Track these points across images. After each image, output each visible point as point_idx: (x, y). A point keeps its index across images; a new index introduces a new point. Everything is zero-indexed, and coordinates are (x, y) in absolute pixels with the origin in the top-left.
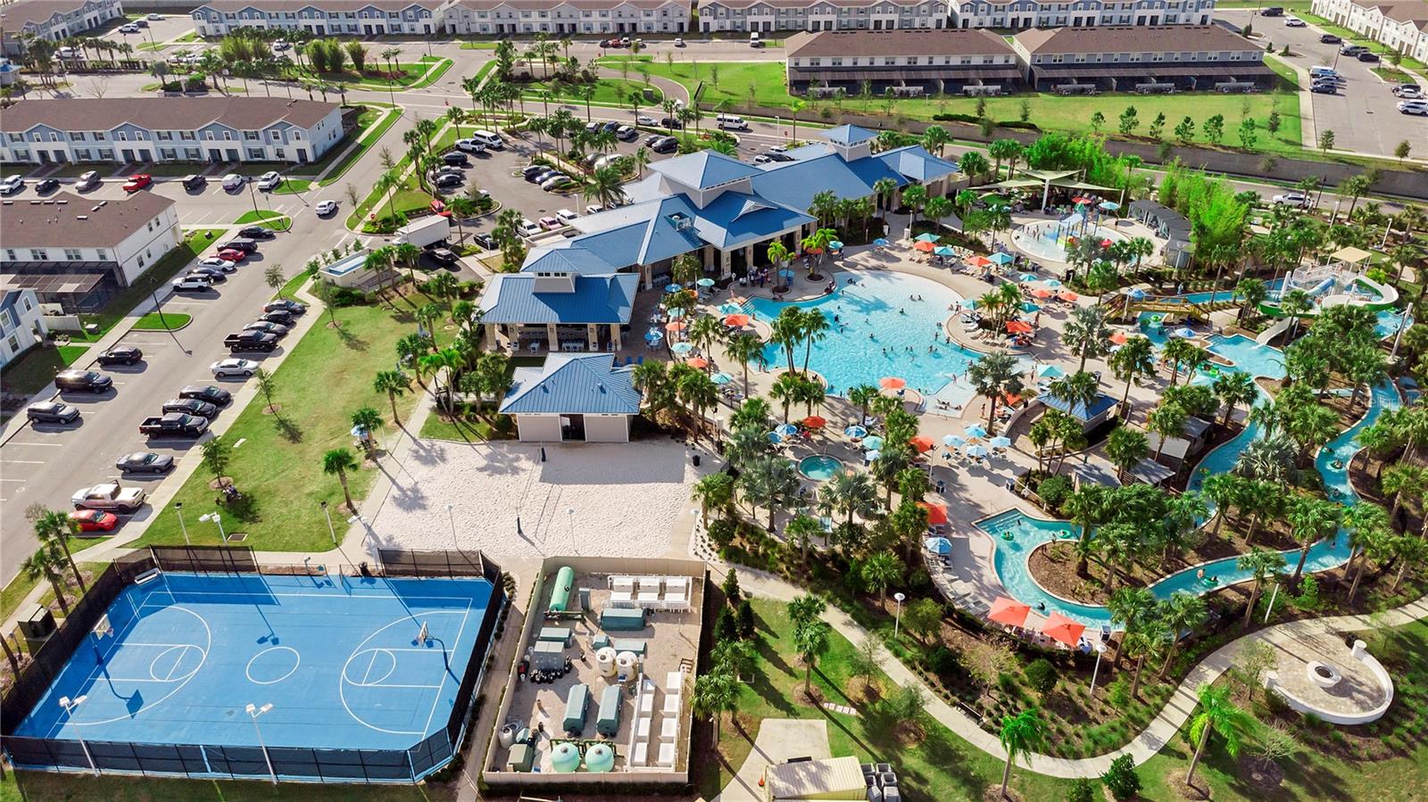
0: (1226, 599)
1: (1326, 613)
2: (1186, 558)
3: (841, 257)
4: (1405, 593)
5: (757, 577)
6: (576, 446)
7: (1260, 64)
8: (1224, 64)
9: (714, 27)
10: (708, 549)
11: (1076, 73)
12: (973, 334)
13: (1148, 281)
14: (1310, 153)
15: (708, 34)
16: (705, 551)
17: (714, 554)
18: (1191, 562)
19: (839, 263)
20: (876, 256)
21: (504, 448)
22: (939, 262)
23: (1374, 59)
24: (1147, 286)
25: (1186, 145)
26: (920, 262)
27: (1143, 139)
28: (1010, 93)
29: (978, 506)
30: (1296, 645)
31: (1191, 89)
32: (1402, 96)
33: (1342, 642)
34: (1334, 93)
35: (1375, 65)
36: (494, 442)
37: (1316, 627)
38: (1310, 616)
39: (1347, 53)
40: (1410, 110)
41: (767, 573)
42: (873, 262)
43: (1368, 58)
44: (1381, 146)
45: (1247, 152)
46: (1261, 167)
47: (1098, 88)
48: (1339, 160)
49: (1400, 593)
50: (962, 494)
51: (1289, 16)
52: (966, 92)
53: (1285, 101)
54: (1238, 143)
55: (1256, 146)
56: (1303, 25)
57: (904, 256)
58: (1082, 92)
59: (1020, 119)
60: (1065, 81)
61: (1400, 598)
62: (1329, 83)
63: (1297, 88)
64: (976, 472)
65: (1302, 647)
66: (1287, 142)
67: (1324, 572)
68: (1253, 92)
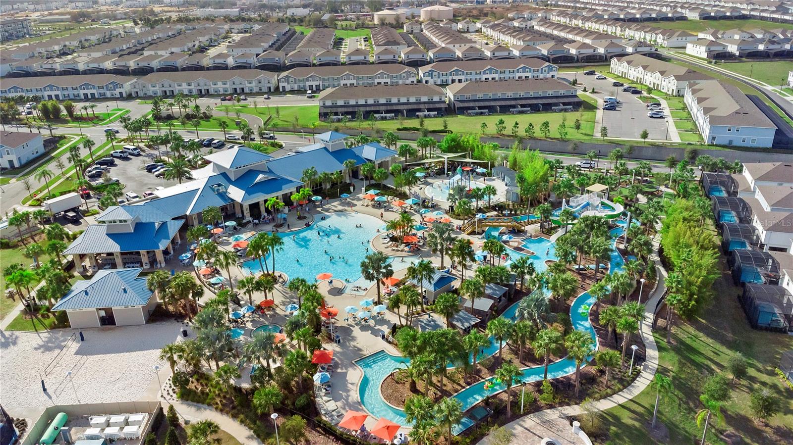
0: (501, 400)
1: (561, 404)
2: (481, 374)
3: (321, 205)
4: (613, 387)
5: (199, 409)
6: (109, 329)
7: (576, 96)
8: (557, 97)
9: (288, 88)
10: (171, 393)
11: (477, 104)
12: (386, 246)
13: (495, 210)
14: (597, 140)
15: (285, 92)
16: (169, 394)
17: (175, 396)
18: (484, 377)
19: (319, 209)
20: (343, 204)
21: (60, 334)
22: (378, 205)
23: (639, 92)
24: (495, 213)
25: (532, 138)
26: (367, 206)
27: (509, 136)
28: (442, 116)
29: (360, 350)
30: (538, 427)
31: (539, 111)
32: (651, 110)
33: (568, 423)
34: (615, 110)
35: (639, 95)
36: (54, 330)
37: (552, 415)
38: (551, 407)
39: (625, 90)
40: (654, 116)
41: (206, 406)
42: (340, 208)
43: (636, 92)
44: (636, 134)
45: (563, 141)
46: (570, 147)
47: (490, 112)
48: (611, 142)
49: (609, 387)
50: (352, 343)
51: (598, 74)
52: (418, 116)
53: (587, 115)
54: (559, 136)
55: (568, 137)
56: (605, 78)
57: (359, 203)
58: (481, 114)
59: (443, 128)
60: (473, 108)
61: (609, 391)
62: (612, 105)
63: (596, 108)
64: (364, 328)
65: (542, 428)
66: (585, 135)
67: (563, 377)
68: (572, 111)
